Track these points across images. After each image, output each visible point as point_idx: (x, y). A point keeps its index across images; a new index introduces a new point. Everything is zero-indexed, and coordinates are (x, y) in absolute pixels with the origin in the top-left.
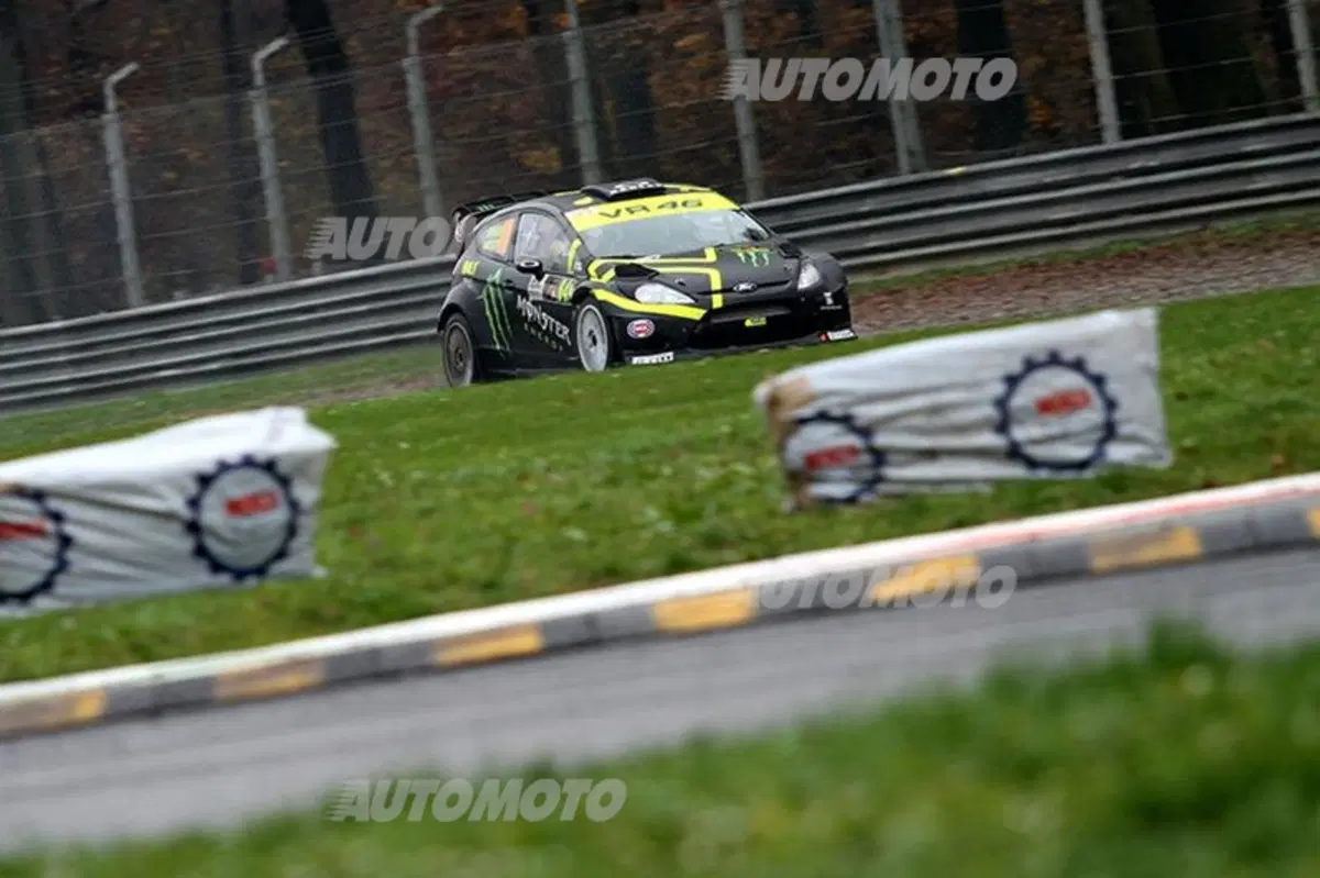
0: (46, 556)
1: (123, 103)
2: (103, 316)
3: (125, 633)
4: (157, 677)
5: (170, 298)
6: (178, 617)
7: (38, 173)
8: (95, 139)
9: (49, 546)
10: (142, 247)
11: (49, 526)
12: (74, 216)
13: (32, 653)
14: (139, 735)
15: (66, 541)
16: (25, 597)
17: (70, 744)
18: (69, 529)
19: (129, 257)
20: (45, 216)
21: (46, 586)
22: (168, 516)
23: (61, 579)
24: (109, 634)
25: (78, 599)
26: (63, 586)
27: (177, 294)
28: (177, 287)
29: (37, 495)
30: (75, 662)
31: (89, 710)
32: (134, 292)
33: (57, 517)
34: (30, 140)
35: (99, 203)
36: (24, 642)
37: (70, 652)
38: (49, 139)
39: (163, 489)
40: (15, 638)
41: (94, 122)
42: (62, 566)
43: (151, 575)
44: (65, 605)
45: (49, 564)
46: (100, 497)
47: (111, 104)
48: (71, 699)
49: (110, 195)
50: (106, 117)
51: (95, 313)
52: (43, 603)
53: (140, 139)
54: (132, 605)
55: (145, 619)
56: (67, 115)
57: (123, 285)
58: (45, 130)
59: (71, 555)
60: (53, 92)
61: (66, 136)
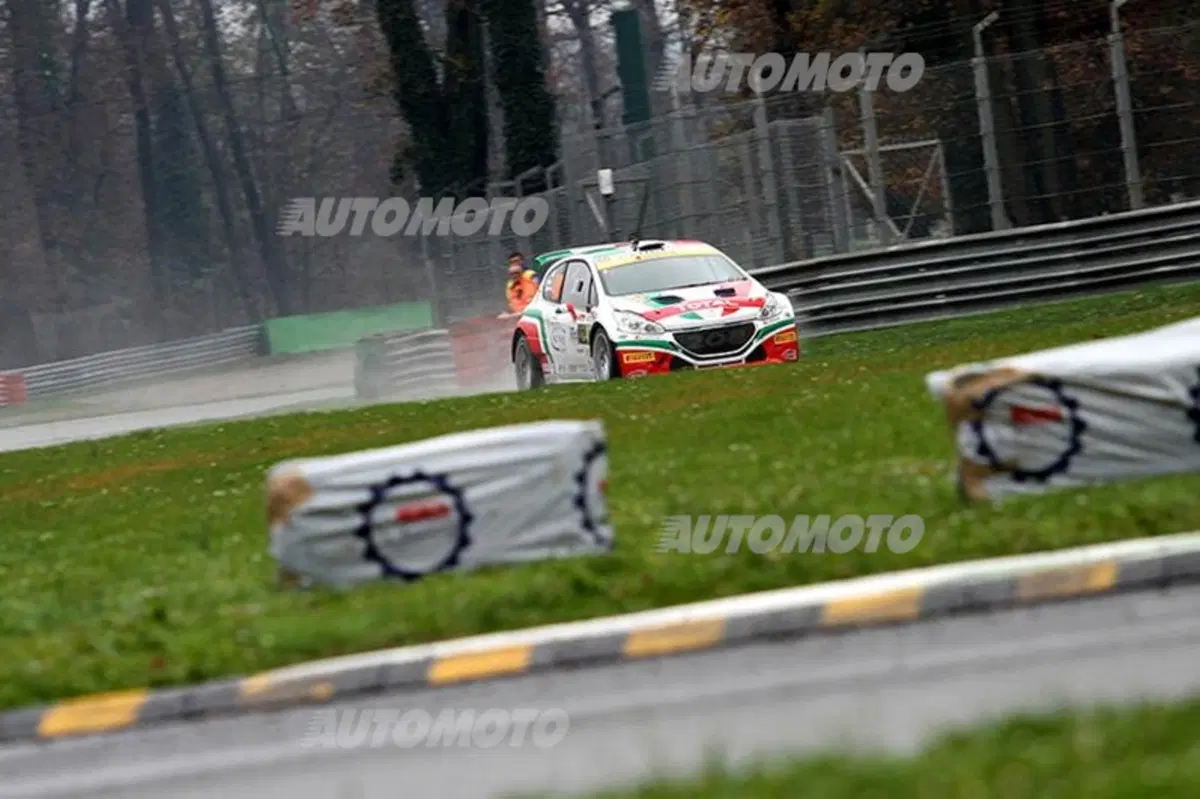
0: (1063, 439)
1: (1125, 24)
2: (1106, 217)
3: (1133, 510)
4: (1163, 549)
5: (1168, 201)
6: (1180, 495)
7: (1047, 87)
8: (1100, 57)
9: (1064, 430)
10: (1143, 153)
11: (1065, 412)
12: (1079, 126)
13: (1049, 526)
14: (1149, 604)
15: (1079, 426)
16: (1041, 476)
17: (1087, 611)
18: (1083, 415)
19: (1131, 163)
20: (1052, 127)
21: (1061, 466)
22: (1171, 404)
23: (1075, 460)
24: (1119, 510)
25: (1091, 479)
26: (1077, 465)
27: (1174, 197)
28: (1174, 190)
29: (1054, 384)
30: (1089, 534)
31: (1104, 579)
32: (1135, 195)
33: (1072, 404)
34: (1041, 58)
35: (1102, 115)
36: (1041, 516)
37: (1083, 527)
38: (1058, 57)
39: (1168, 380)
40: (1033, 513)
41: (1099, 41)
42: (1076, 447)
43: (1157, 457)
44: (1077, 483)
45: (1063, 447)
46: (1111, 386)
47: (1115, 25)
48: (1086, 571)
49: (1113, 109)
50: (1110, 37)
51: (1100, 214)
52: (1059, 482)
53: (1140, 56)
54: (1140, 483)
55: (1151, 497)
56: (1075, 35)
57: (1125, 189)
58: (1056, 49)
59: (1085, 438)
60: (1062, 14)
61: (1076, 53)
